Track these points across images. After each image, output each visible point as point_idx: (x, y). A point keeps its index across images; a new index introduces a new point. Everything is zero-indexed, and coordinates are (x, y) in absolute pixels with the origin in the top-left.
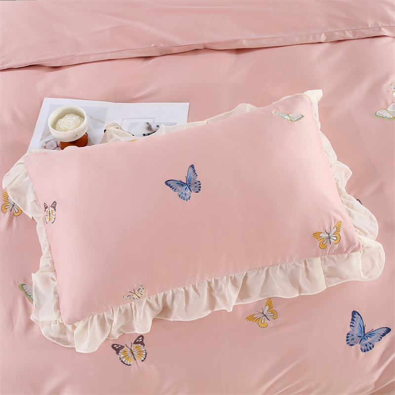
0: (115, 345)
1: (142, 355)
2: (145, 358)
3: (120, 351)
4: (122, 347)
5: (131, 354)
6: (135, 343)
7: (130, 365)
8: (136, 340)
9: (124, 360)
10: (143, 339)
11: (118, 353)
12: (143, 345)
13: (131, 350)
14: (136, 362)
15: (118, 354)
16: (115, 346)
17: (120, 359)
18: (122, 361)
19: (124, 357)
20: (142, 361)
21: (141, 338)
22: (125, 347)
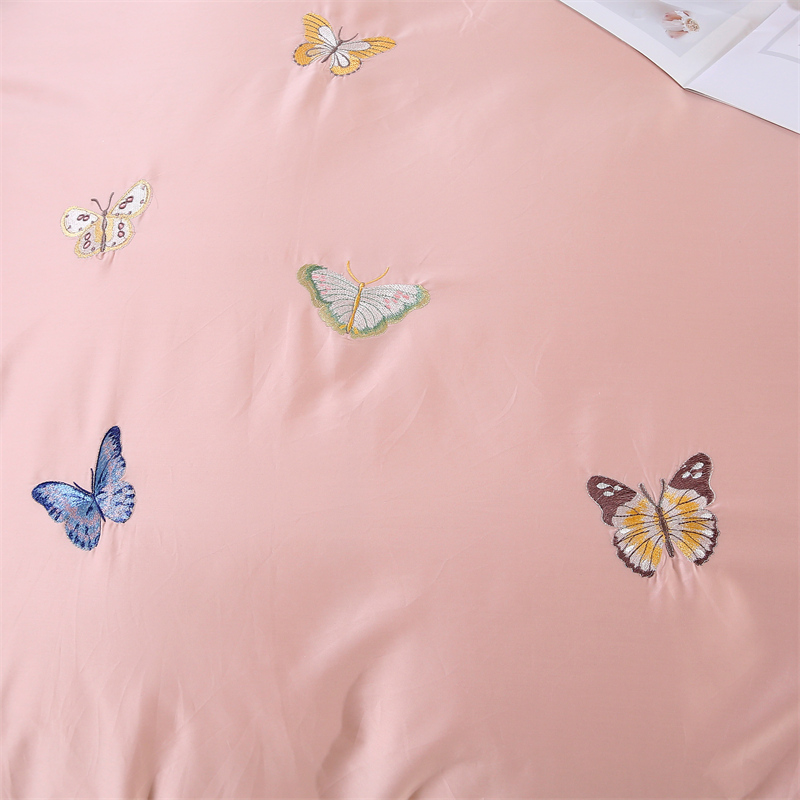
0: (601, 479)
1: (699, 539)
2: (708, 553)
3: (620, 510)
4: (627, 493)
5: (655, 530)
6: (678, 482)
7: (649, 574)
8: (682, 471)
9: (628, 551)
10: (706, 471)
11: (608, 518)
12: (707, 493)
13: (659, 509)
14: (675, 567)
15: (610, 523)
16: (601, 486)
17: (616, 543)
18: (621, 555)
19: (630, 537)
20: (699, 562)
21: (700, 465)
22: (639, 494)
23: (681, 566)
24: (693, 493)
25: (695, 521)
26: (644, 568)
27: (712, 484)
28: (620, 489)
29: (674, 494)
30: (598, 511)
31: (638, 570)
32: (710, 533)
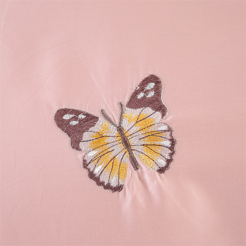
23: (147, 177)
24: (148, 111)
25: (153, 134)
26: (114, 184)
27: (165, 99)
28: (83, 117)
29: (132, 114)
30: (66, 139)
31: (108, 187)
32: (168, 143)
